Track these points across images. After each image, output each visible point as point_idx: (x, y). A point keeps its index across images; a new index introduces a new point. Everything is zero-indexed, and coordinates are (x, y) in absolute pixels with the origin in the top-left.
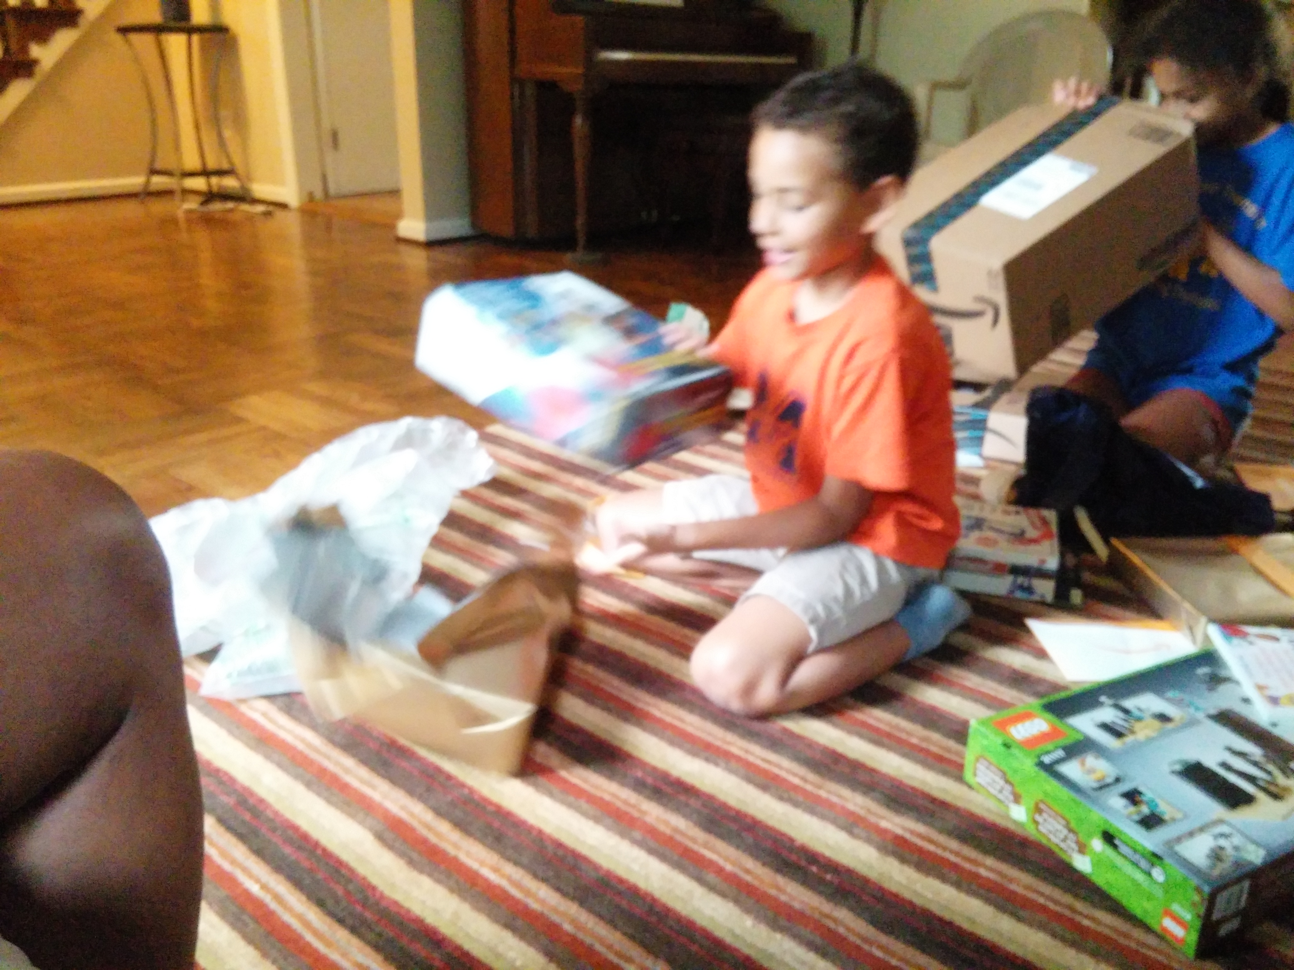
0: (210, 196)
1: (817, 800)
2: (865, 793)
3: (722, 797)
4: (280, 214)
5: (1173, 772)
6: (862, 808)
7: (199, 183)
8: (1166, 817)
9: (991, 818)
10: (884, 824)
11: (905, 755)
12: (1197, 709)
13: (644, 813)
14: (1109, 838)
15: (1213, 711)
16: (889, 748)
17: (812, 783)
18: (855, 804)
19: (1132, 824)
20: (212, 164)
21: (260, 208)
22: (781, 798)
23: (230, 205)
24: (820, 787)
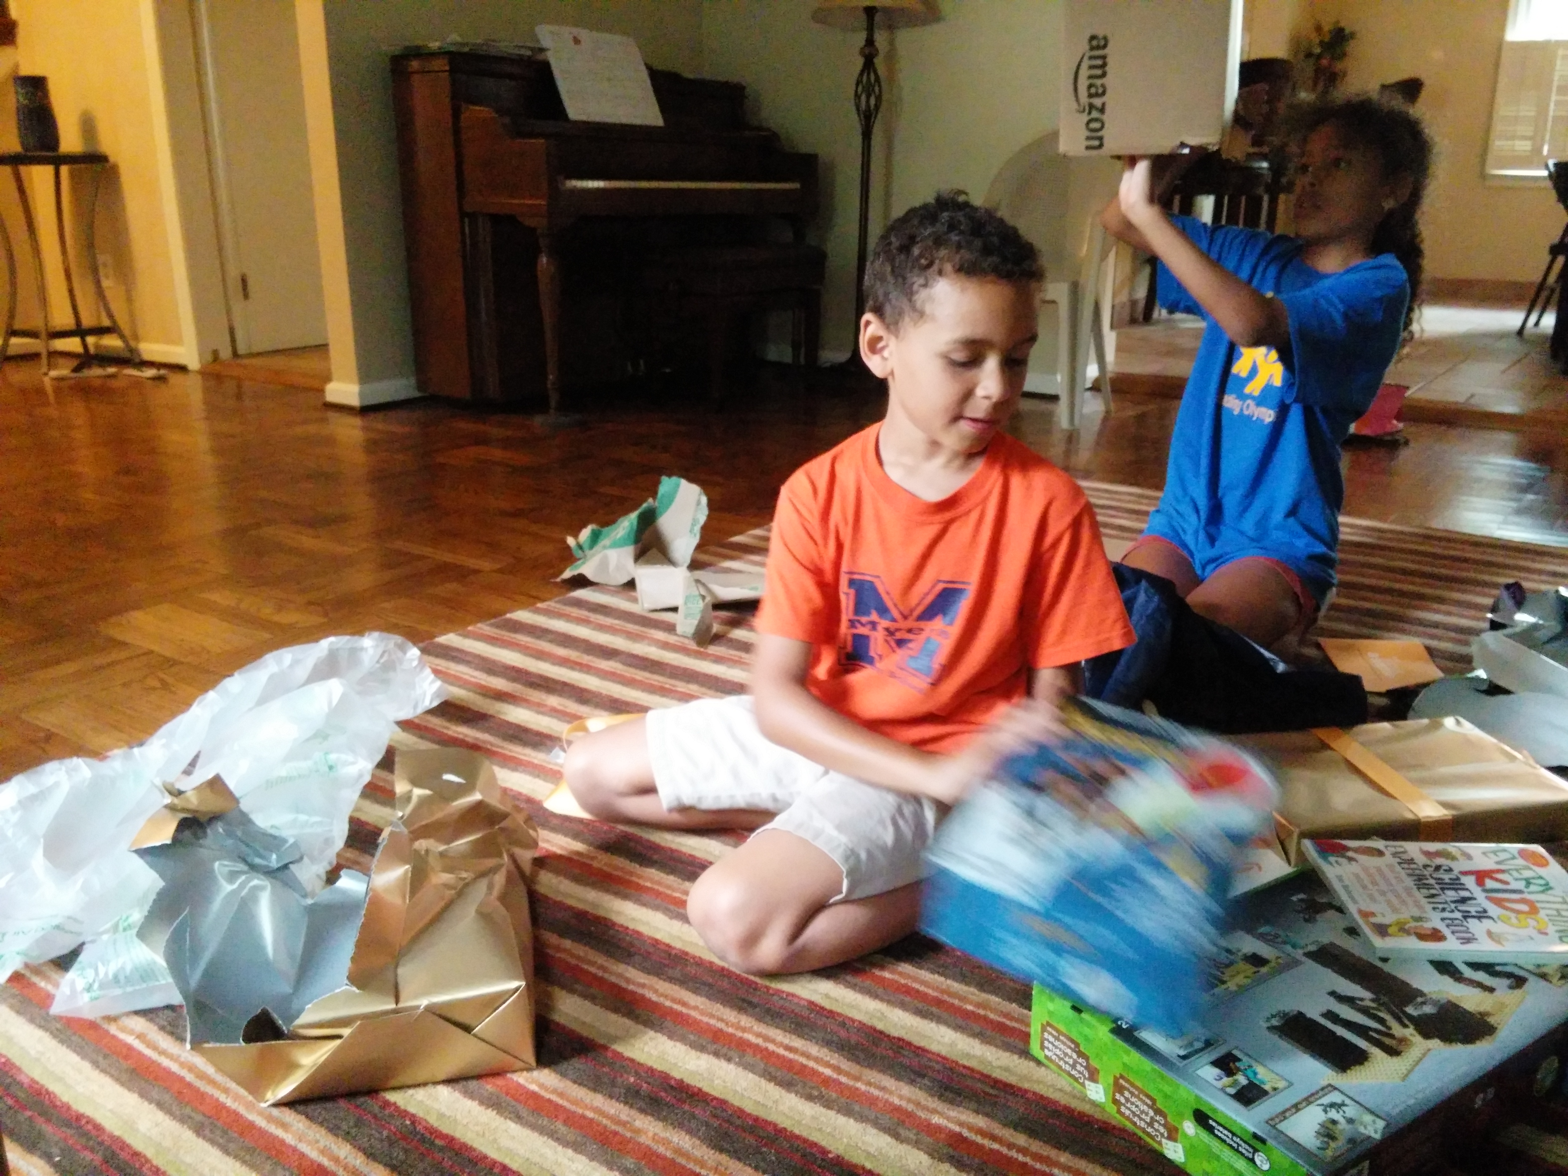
0: (86, 360)
1: (854, 1094)
2: (912, 1082)
3: (736, 1102)
4: (175, 379)
5: (1271, 1029)
6: (909, 1100)
7: (73, 344)
8: (1267, 1087)
9: (1064, 1100)
10: (936, 1120)
11: (958, 1028)
12: (1294, 946)
13: (638, 1131)
14: (1202, 1118)
15: (1312, 948)
16: (939, 1020)
17: (847, 1074)
18: (901, 1097)
19: (1228, 1098)
20: (87, 321)
21: (151, 372)
22: (810, 1098)
23: (111, 370)
24: (857, 1079)
